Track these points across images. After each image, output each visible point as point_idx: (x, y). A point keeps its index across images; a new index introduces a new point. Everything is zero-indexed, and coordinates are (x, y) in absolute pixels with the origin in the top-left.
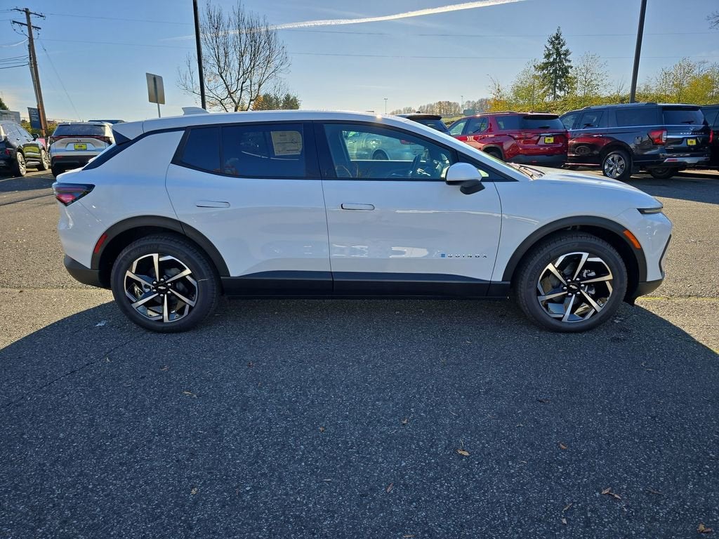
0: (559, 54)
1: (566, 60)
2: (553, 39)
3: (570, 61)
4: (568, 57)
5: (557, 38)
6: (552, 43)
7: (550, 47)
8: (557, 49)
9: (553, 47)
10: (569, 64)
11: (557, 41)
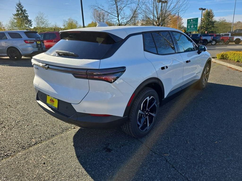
0: (22, 11)
1: (26, 13)
2: (18, 5)
3: (27, 14)
4: (26, 12)
5: (20, 4)
6: (18, 6)
7: (18, 8)
8: (21, 9)
9: (19, 8)
10: (27, 15)
11: (19, 5)
